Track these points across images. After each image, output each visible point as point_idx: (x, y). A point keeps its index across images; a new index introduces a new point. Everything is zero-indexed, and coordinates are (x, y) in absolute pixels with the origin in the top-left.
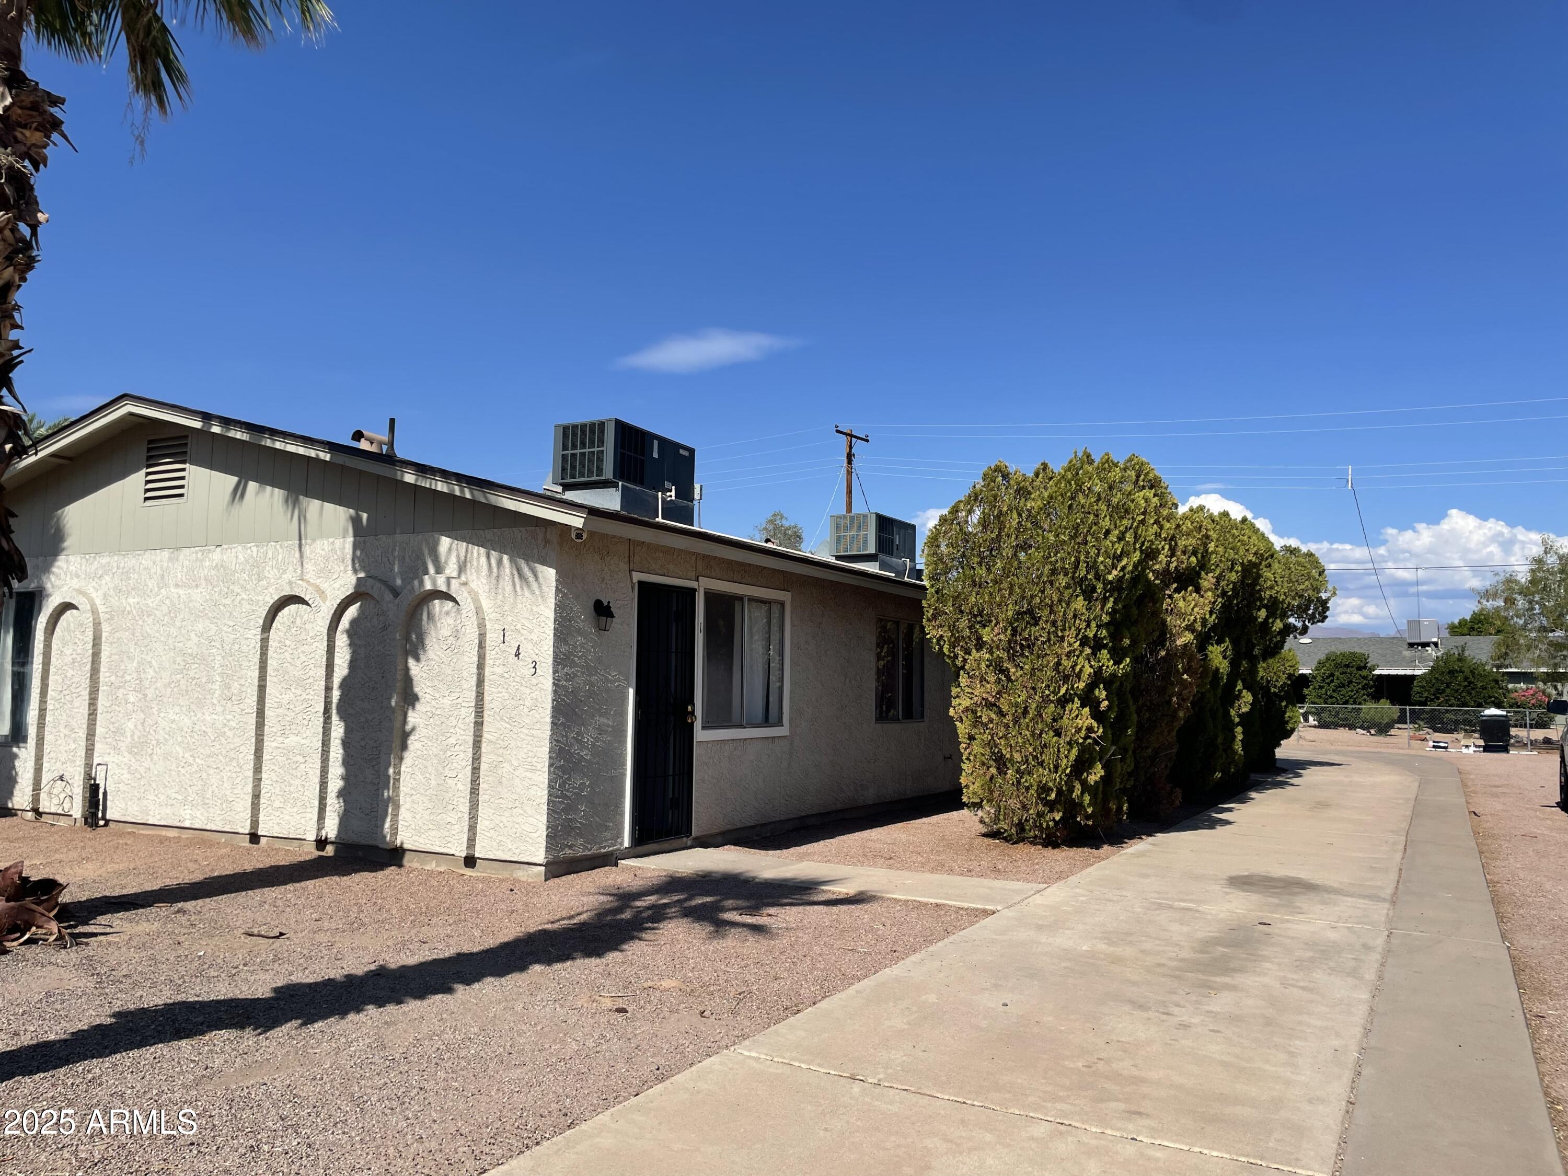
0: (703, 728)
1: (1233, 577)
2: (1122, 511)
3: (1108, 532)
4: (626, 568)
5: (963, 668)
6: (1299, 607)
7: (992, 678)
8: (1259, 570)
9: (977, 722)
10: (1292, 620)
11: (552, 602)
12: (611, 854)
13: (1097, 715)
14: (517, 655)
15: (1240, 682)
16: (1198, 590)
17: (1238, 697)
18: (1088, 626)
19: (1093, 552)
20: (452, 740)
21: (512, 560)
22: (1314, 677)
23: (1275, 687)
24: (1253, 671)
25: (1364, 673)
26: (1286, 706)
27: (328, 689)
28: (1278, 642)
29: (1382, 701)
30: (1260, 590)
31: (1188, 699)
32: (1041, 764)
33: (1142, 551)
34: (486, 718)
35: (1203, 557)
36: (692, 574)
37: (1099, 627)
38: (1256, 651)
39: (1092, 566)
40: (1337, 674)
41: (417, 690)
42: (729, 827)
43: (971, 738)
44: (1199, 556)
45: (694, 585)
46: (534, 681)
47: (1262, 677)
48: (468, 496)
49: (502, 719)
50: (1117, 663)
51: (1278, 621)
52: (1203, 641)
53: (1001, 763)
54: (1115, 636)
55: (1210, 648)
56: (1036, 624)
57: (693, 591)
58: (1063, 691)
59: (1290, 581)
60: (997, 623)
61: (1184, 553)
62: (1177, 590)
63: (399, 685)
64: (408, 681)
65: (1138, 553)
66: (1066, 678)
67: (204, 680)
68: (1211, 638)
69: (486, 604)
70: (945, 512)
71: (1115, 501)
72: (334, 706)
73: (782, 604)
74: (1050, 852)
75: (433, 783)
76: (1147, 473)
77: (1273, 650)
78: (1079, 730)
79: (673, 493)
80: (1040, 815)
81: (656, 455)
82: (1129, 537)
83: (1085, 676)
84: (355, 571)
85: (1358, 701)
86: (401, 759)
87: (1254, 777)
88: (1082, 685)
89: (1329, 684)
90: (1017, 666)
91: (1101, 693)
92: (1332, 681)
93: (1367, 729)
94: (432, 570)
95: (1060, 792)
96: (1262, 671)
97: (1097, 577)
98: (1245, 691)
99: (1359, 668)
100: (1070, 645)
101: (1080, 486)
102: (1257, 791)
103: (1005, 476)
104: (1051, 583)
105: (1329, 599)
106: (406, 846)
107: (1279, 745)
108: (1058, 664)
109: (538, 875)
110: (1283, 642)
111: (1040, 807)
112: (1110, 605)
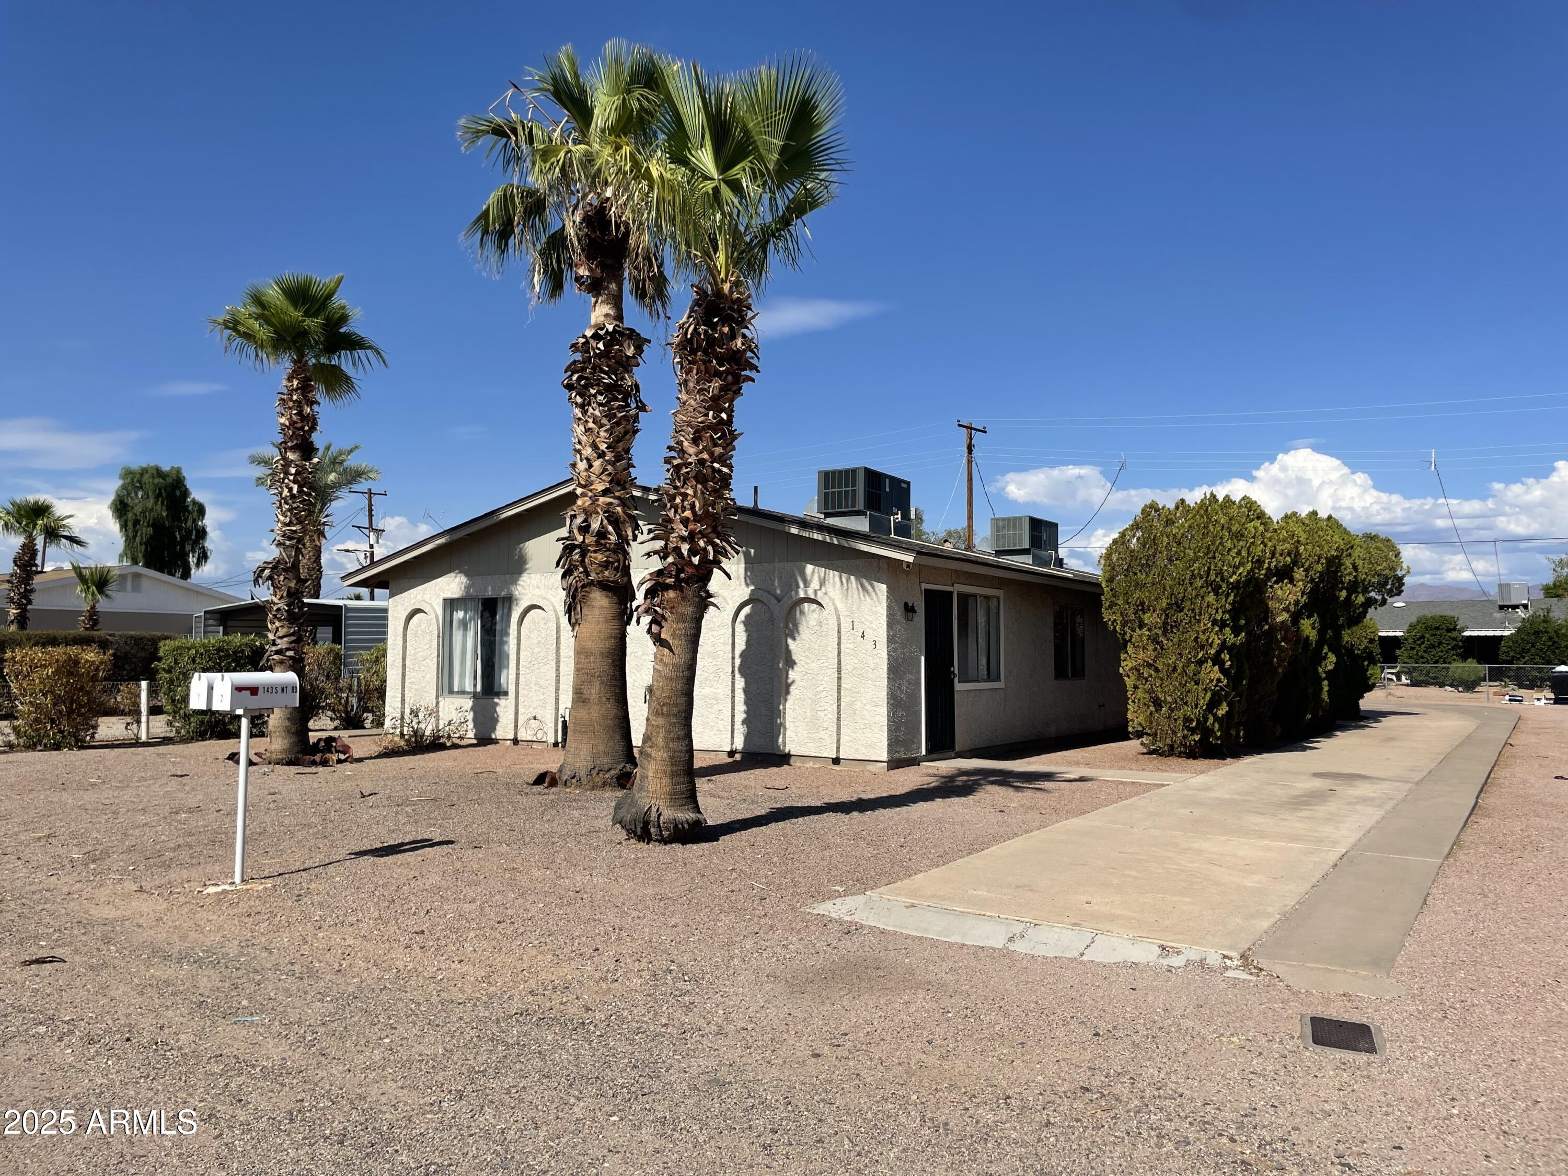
0: (959, 682)
1: (1319, 568)
2: (1239, 536)
3: (1230, 550)
4: (917, 580)
5: (1130, 641)
6: (1379, 583)
7: (1151, 648)
8: (1340, 560)
9: (1140, 676)
10: (1373, 594)
11: (885, 604)
12: (915, 758)
13: (1223, 670)
14: (863, 637)
15: (1326, 647)
16: (1291, 581)
17: (1325, 658)
18: (1217, 612)
19: (1220, 564)
20: (821, 688)
21: (857, 579)
22: (1406, 639)
23: (1359, 649)
24: (1338, 636)
25: (1454, 634)
26: (1368, 665)
27: (733, 658)
28: (1360, 613)
29: (1470, 660)
30: (1342, 576)
31: (1285, 659)
32: (1186, 703)
33: (1253, 563)
34: (843, 675)
35: (1295, 556)
36: (950, 582)
37: (1224, 612)
38: (1341, 622)
39: (1220, 573)
40: (1427, 636)
41: (794, 657)
42: (973, 747)
43: (1136, 687)
44: (1293, 556)
45: (950, 589)
46: (875, 652)
47: (1347, 642)
48: (836, 542)
49: (854, 675)
50: (1236, 636)
51: (1361, 595)
52: (1296, 617)
53: (1158, 704)
54: (1235, 619)
55: (1302, 621)
56: (1181, 611)
57: (951, 593)
58: (1200, 655)
59: (1371, 563)
60: (1154, 611)
61: (1281, 555)
62: (1276, 582)
63: (784, 656)
64: (788, 652)
65: (1250, 564)
66: (1202, 647)
67: (640, 653)
68: (1303, 614)
69: (840, 606)
70: (1116, 536)
71: (1234, 529)
72: (736, 669)
73: (998, 598)
74: (1191, 762)
75: (809, 714)
76: (1255, 510)
77: (1357, 619)
78: (1212, 681)
79: (899, 516)
80: (1185, 737)
81: (887, 490)
82: (1244, 553)
83: (1215, 646)
84: (747, 585)
85: (1448, 660)
86: (786, 700)
87: (1338, 722)
88: (1213, 651)
89: (1420, 645)
90: (1168, 640)
91: (1226, 656)
92: (1423, 643)
93: (1456, 687)
94: (801, 585)
95: (1198, 721)
96: (1347, 636)
97: (1223, 580)
98: (1330, 654)
99: (1449, 630)
100: (1205, 625)
101: (1209, 518)
102: (1341, 731)
103: (1157, 510)
104: (1191, 584)
105: (1404, 576)
106: (792, 753)
107: (1362, 697)
108: (1197, 638)
109: (883, 768)
110: (1365, 612)
111: (1186, 732)
112: (1231, 598)
